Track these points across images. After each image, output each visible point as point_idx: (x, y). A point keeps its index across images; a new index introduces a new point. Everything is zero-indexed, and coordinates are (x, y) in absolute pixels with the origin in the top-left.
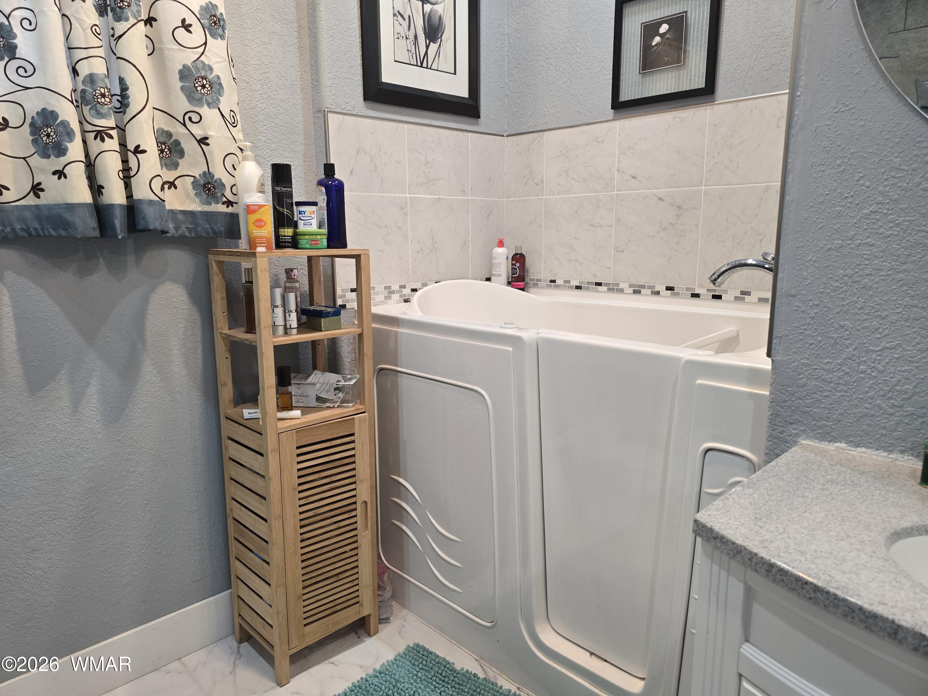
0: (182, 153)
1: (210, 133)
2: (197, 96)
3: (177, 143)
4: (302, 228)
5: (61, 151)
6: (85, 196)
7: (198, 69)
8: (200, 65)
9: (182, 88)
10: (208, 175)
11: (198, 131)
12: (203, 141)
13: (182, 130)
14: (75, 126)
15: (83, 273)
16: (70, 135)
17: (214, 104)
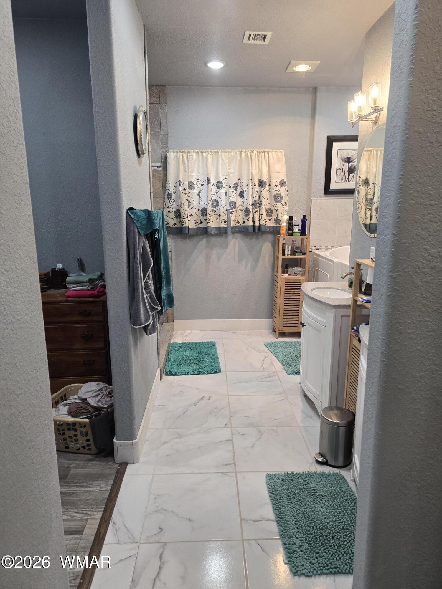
0: (273, 213)
1: (279, 209)
2: (277, 201)
3: (272, 211)
4: (294, 231)
5: (248, 215)
6: (251, 224)
7: (278, 195)
8: (278, 194)
9: (274, 199)
10: (277, 218)
11: (276, 208)
12: (277, 210)
13: (273, 208)
14: (251, 211)
15: (251, 239)
16: (250, 212)
17: (280, 202)
